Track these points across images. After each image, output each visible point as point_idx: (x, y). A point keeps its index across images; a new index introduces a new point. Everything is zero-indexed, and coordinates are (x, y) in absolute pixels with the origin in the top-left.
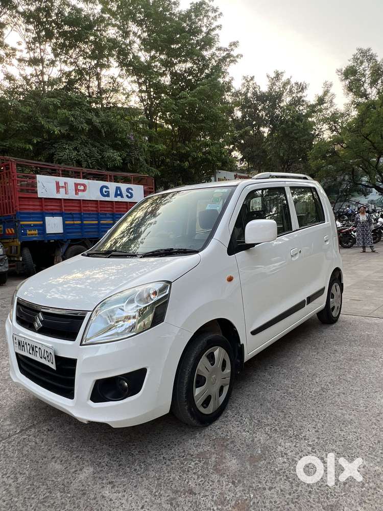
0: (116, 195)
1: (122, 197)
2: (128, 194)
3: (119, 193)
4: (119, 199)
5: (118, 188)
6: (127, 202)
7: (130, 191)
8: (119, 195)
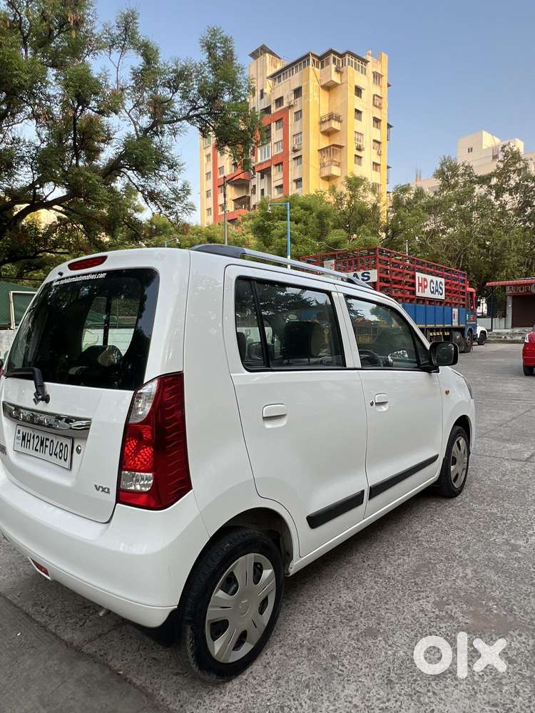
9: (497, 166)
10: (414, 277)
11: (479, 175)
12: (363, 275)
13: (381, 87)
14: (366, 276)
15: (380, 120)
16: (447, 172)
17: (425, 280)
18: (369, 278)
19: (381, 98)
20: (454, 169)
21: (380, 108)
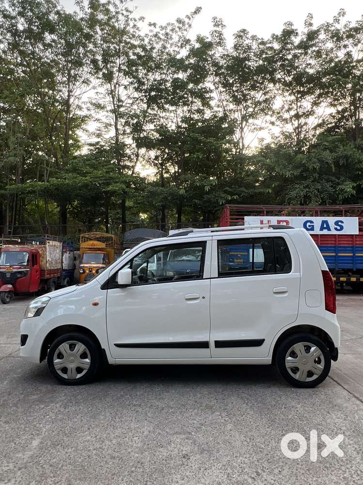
0: (322, 229)
1: (329, 230)
2: (336, 227)
3: (325, 226)
4: (325, 232)
5: (324, 222)
6: (335, 235)
7: (340, 223)
8: (325, 228)
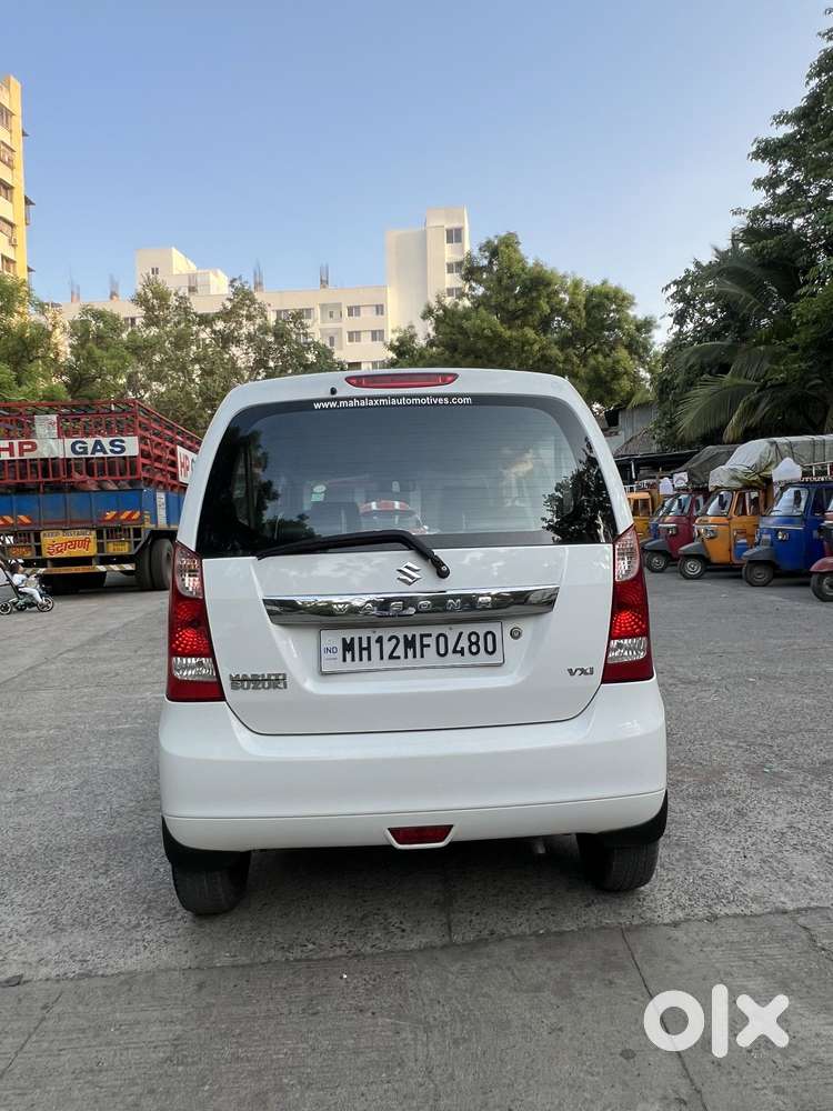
9: (223, 305)
10: (173, 452)
11: (199, 312)
12: (112, 443)
13: (11, 131)
14: (118, 446)
15: (12, 188)
16: (154, 301)
17: (187, 458)
18: (123, 449)
19: (13, 151)
20: (162, 296)
21: (12, 168)
